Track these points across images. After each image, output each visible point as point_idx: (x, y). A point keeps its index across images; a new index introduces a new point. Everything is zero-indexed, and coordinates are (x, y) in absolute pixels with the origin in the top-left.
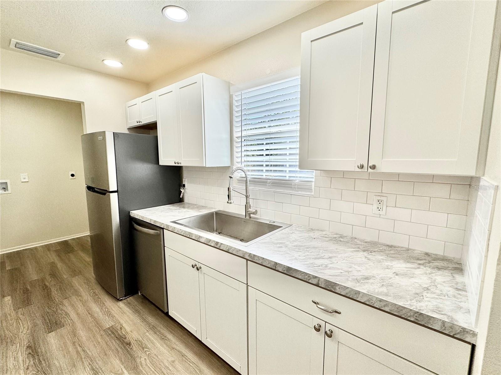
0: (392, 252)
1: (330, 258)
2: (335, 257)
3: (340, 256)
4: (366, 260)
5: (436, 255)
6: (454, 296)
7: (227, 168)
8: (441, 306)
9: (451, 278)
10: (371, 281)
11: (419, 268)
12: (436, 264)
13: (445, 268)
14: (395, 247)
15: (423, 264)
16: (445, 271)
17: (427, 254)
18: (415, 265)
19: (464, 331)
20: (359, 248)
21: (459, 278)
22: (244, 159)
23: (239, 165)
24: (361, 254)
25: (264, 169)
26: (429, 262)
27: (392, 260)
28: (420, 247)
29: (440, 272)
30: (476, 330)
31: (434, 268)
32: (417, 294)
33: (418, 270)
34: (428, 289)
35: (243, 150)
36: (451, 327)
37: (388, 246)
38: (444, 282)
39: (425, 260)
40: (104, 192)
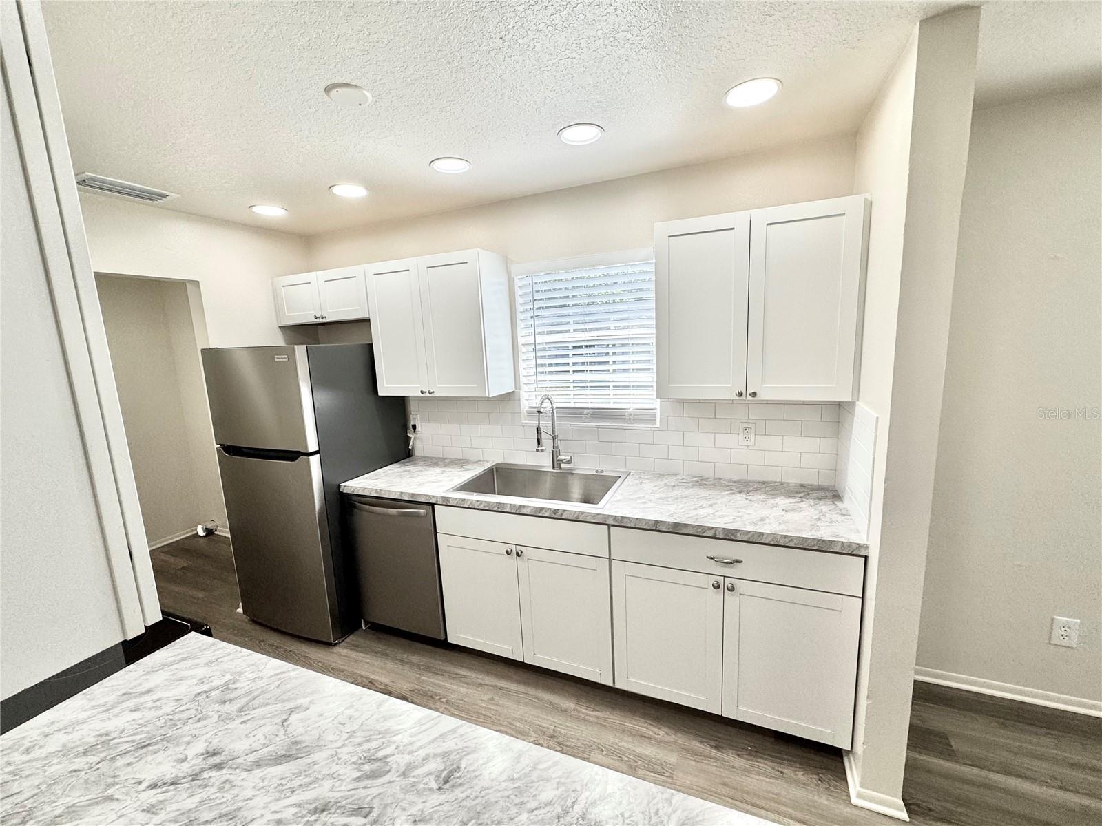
0: (768, 489)
1: (711, 505)
2: (715, 504)
3: (719, 502)
4: (748, 502)
5: (811, 485)
6: (843, 521)
7: (512, 395)
8: (836, 531)
9: (834, 506)
10: (767, 521)
11: (802, 501)
12: (815, 494)
13: (826, 498)
14: (767, 483)
15: (804, 497)
16: (826, 500)
17: (802, 486)
18: (797, 499)
19: (859, 546)
20: (732, 490)
21: (839, 504)
24: (739, 496)
26: (809, 494)
27: (774, 498)
28: (793, 480)
29: (822, 502)
30: (868, 543)
31: (815, 499)
32: (812, 525)
33: (802, 503)
34: (820, 520)
35: (539, 363)
36: (849, 546)
37: (759, 482)
38: (830, 511)
39: (803, 492)
40: (292, 456)
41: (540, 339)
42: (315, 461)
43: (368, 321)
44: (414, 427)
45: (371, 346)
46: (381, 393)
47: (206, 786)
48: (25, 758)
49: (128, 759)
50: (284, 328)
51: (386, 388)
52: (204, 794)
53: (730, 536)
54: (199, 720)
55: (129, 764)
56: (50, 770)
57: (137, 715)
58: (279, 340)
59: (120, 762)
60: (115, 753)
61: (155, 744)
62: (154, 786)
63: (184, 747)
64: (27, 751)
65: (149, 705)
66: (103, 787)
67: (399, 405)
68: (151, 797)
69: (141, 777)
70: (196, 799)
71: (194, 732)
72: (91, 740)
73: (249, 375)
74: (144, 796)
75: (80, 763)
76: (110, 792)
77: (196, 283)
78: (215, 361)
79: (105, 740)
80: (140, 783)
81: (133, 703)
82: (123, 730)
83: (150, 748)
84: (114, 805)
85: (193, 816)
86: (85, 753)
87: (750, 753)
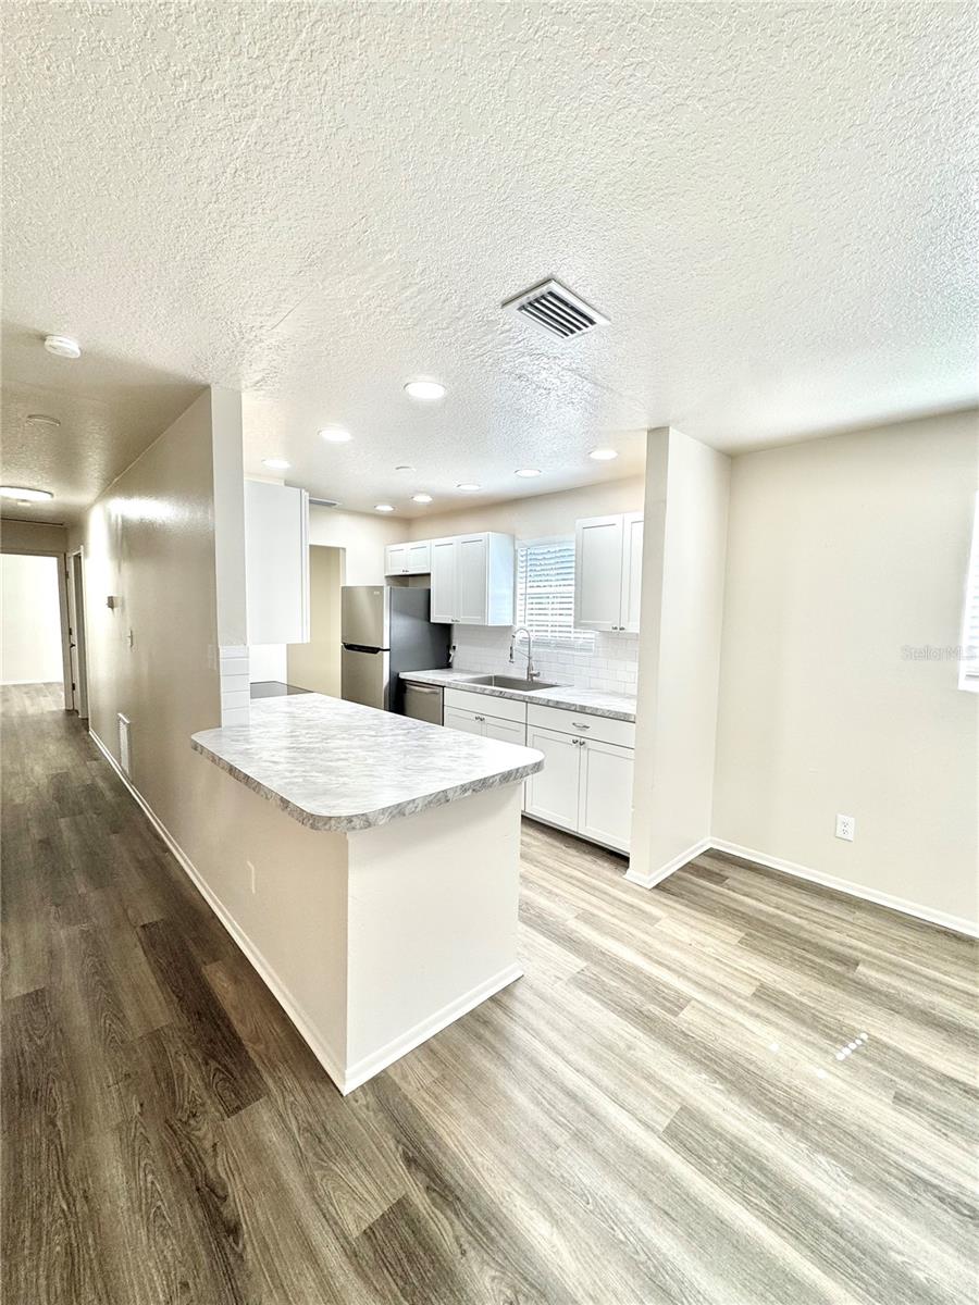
7: (509, 628)
22: (527, 618)
23: (522, 625)
25: (550, 629)
35: (528, 608)
40: (375, 650)
41: (529, 590)
42: (386, 654)
43: (429, 575)
44: (454, 648)
45: (429, 590)
46: (432, 621)
50: (387, 577)
51: (436, 618)
53: (582, 710)
58: (382, 582)
67: (446, 630)
73: (364, 602)
77: (344, 549)
78: (347, 593)
87: (584, 852)
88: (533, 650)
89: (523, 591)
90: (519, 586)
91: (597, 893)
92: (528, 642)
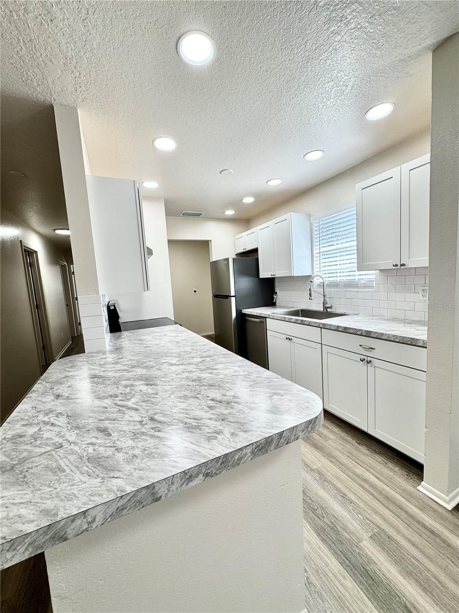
7: (309, 277)
22: (322, 269)
25: (338, 275)
35: (321, 262)
40: (228, 297)
41: (322, 250)
42: (233, 299)
43: (257, 249)
44: (276, 293)
46: (260, 277)
47: (232, 408)
48: (176, 376)
49: (205, 388)
50: (236, 255)
51: (263, 275)
52: (231, 411)
53: (368, 334)
54: (233, 384)
55: (205, 390)
56: (182, 382)
57: (210, 375)
59: (203, 388)
60: (202, 384)
61: (215, 386)
62: (212, 400)
63: (225, 391)
64: (177, 375)
65: (216, 373)
66: (196, 393)
67: (271, 282)
68: (211, 403)
69: (209, 395)
70: (228, 411)
71: (231, 388)
72: (195, 378)
74: (209, 402)
75: (191, 383)
76: (198, 396)
77: (211, 241)
79: (199, 379)
80: (208, 397)
81: (210, 371)
82: (205, 378)
83: (214, 387)
84: (198, 400)
85: (226, 417)
86: (193, 381)
87: (375, 452)
88: (327, 290)
89: (318, 251)
90: (315, 248)
91: (392, 507)
92: (322, 285)
